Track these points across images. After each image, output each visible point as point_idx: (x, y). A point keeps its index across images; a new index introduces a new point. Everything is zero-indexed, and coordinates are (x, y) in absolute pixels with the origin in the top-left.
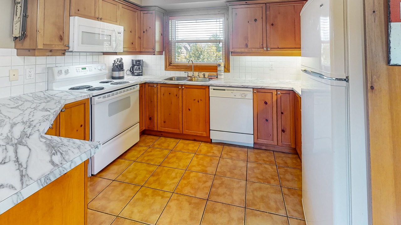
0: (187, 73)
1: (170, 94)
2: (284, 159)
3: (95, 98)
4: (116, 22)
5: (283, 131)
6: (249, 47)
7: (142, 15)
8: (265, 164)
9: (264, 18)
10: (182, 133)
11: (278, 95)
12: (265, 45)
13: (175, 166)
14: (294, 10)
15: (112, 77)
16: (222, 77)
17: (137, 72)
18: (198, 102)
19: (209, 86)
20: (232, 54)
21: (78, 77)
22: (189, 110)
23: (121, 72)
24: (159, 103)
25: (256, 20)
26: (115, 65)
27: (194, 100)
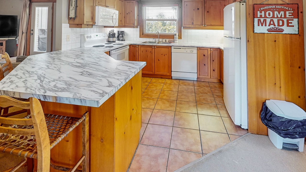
0: (154, 40)
1: (146, 51)
2: (214, 85)
3: (113, 51)
4: (114, 8)
5: (214, 70)
6: (194, 24)
7: (126, 3)
8: (204, 87)
9: (203, 8)
10: (154, 74)
11: (211, 51)
12: (203, 23)
13: (154, 89)
14: (220, 4)
15: (108, 41)
16: (177, 42)
17: (121, 38)
18: (164, 55)
19: (171, 46)
20: (184, 28)
21: (94, 40)
22: (159, 60)
23: (114, 38)
24: (139, 57)
25: (198, 9)
26: (111, 34)
27: (162, 54)
